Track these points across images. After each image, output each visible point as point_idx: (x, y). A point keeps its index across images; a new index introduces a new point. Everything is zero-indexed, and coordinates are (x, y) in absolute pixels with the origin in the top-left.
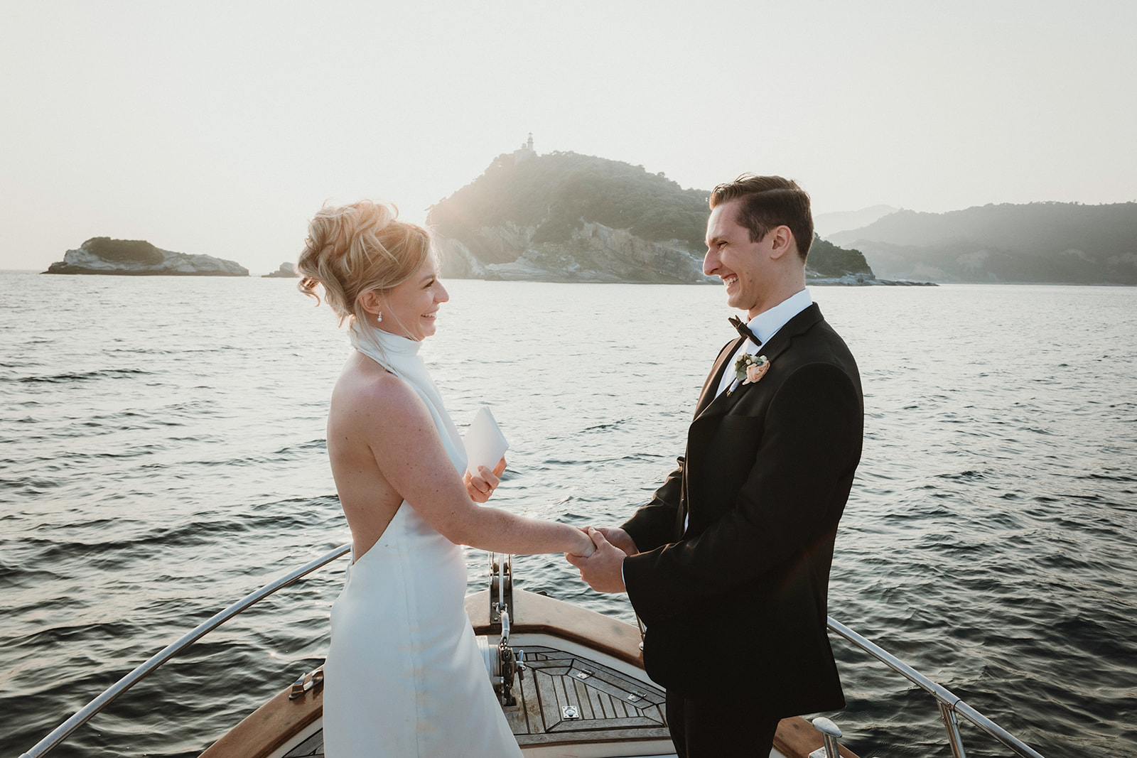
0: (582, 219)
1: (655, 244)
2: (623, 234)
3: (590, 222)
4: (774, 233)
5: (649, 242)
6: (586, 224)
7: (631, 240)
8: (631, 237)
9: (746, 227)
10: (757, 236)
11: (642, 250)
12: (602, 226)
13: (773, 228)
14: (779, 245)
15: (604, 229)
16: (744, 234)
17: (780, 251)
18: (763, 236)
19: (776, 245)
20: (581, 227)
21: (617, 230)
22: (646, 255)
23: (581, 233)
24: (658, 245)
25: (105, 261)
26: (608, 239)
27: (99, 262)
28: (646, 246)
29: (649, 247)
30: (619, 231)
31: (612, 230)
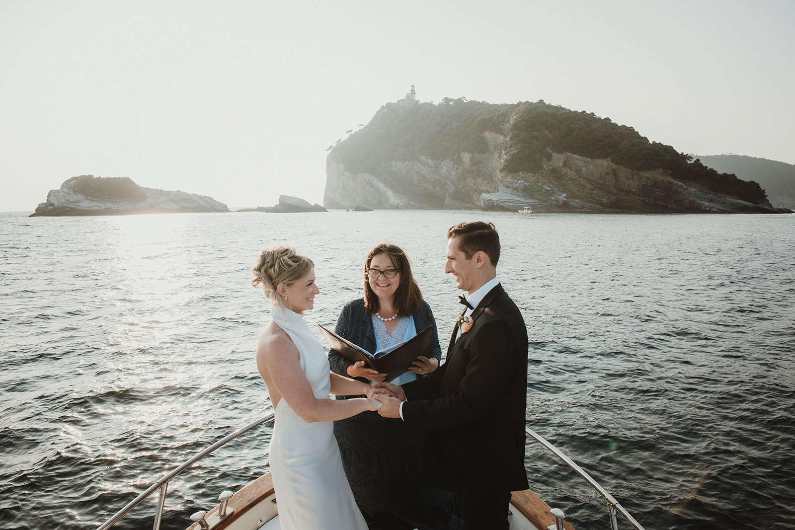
0: (548, 150)
1: (641, 173)
2: (604, 164)
3: (559, 152)
4: (476, 255)
5: (635, 172)
6: (555, 155)
7: (614, 170)
8: (614, 166)
9: (463, 251)
10: (469, 257)
11: (628, 179)
12: (575, 156)
13: (476, 252)
14: (480, 261)
15: (577, 159)
16: (462, 255)
17: (480, 264)
18: (472, 256)
19: (479, 260)
20: (549, 158)
21: (596, 160)
22: (633, 185)
23: (550, 163)
24: (646, 174)
25: (92, 200)
26: (583, 169)
27: (87, 201)
28: (633, 175)
29: (636, 177)
30: (599, 161)
31: (589, 159)
